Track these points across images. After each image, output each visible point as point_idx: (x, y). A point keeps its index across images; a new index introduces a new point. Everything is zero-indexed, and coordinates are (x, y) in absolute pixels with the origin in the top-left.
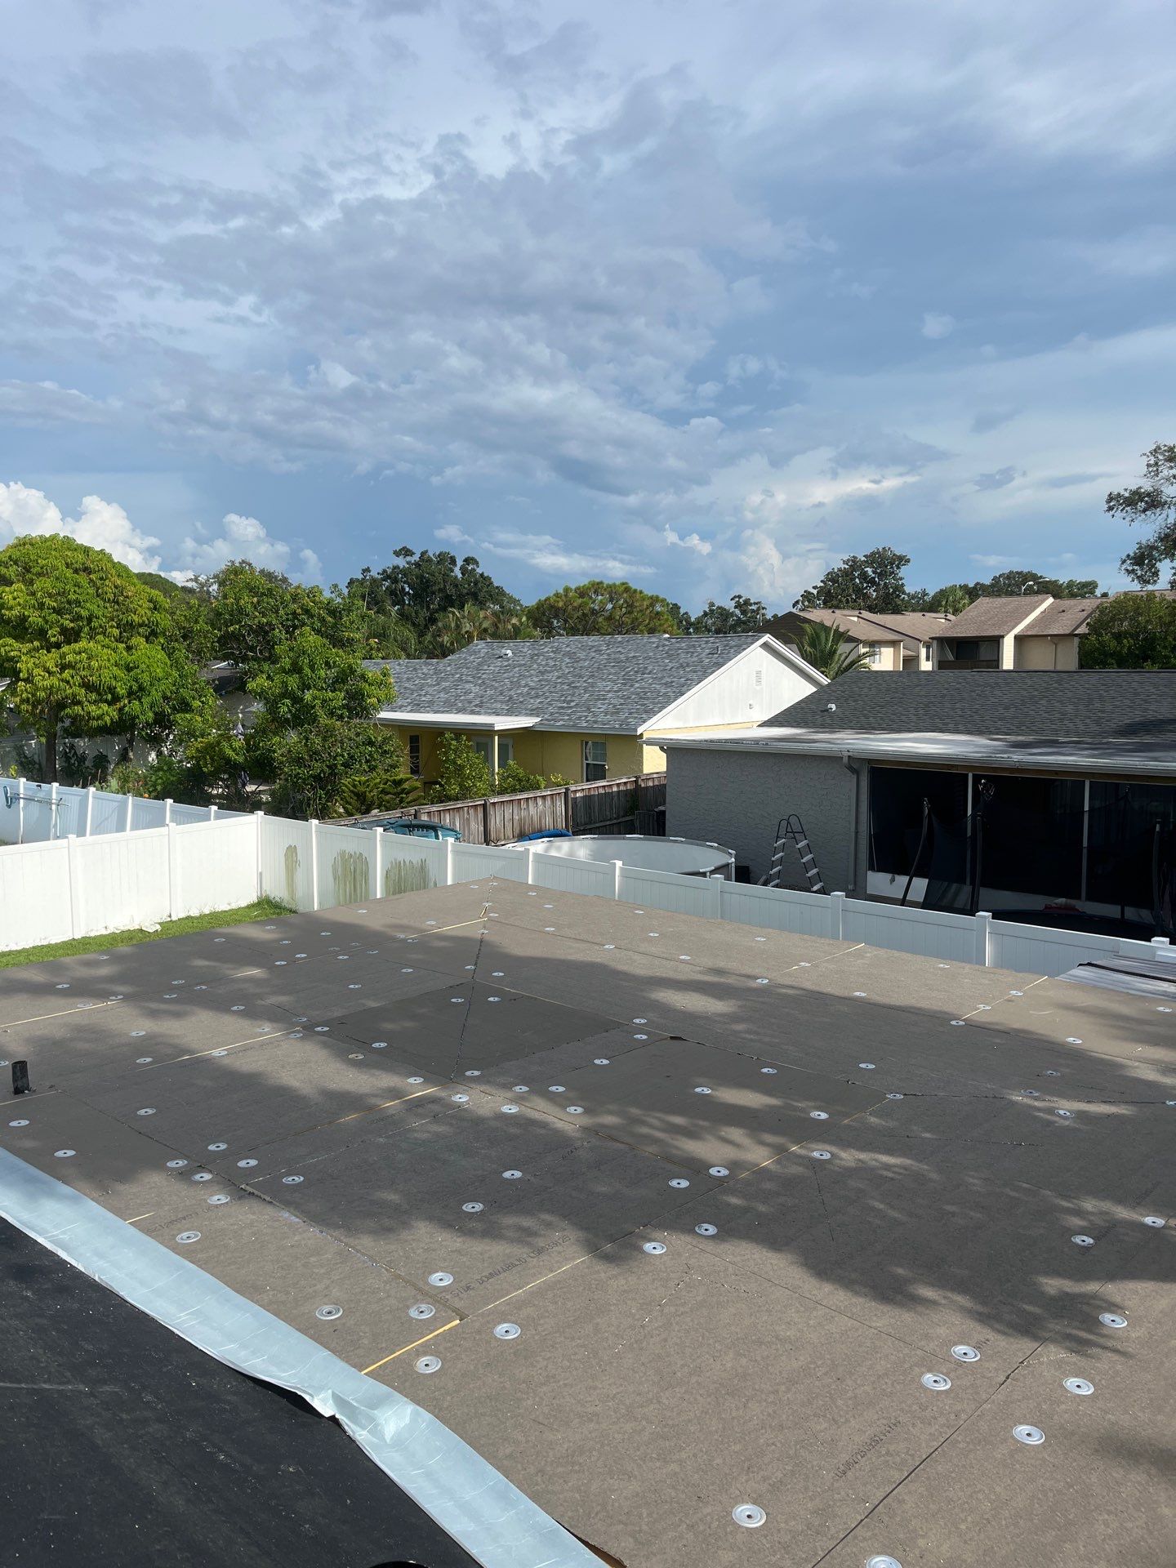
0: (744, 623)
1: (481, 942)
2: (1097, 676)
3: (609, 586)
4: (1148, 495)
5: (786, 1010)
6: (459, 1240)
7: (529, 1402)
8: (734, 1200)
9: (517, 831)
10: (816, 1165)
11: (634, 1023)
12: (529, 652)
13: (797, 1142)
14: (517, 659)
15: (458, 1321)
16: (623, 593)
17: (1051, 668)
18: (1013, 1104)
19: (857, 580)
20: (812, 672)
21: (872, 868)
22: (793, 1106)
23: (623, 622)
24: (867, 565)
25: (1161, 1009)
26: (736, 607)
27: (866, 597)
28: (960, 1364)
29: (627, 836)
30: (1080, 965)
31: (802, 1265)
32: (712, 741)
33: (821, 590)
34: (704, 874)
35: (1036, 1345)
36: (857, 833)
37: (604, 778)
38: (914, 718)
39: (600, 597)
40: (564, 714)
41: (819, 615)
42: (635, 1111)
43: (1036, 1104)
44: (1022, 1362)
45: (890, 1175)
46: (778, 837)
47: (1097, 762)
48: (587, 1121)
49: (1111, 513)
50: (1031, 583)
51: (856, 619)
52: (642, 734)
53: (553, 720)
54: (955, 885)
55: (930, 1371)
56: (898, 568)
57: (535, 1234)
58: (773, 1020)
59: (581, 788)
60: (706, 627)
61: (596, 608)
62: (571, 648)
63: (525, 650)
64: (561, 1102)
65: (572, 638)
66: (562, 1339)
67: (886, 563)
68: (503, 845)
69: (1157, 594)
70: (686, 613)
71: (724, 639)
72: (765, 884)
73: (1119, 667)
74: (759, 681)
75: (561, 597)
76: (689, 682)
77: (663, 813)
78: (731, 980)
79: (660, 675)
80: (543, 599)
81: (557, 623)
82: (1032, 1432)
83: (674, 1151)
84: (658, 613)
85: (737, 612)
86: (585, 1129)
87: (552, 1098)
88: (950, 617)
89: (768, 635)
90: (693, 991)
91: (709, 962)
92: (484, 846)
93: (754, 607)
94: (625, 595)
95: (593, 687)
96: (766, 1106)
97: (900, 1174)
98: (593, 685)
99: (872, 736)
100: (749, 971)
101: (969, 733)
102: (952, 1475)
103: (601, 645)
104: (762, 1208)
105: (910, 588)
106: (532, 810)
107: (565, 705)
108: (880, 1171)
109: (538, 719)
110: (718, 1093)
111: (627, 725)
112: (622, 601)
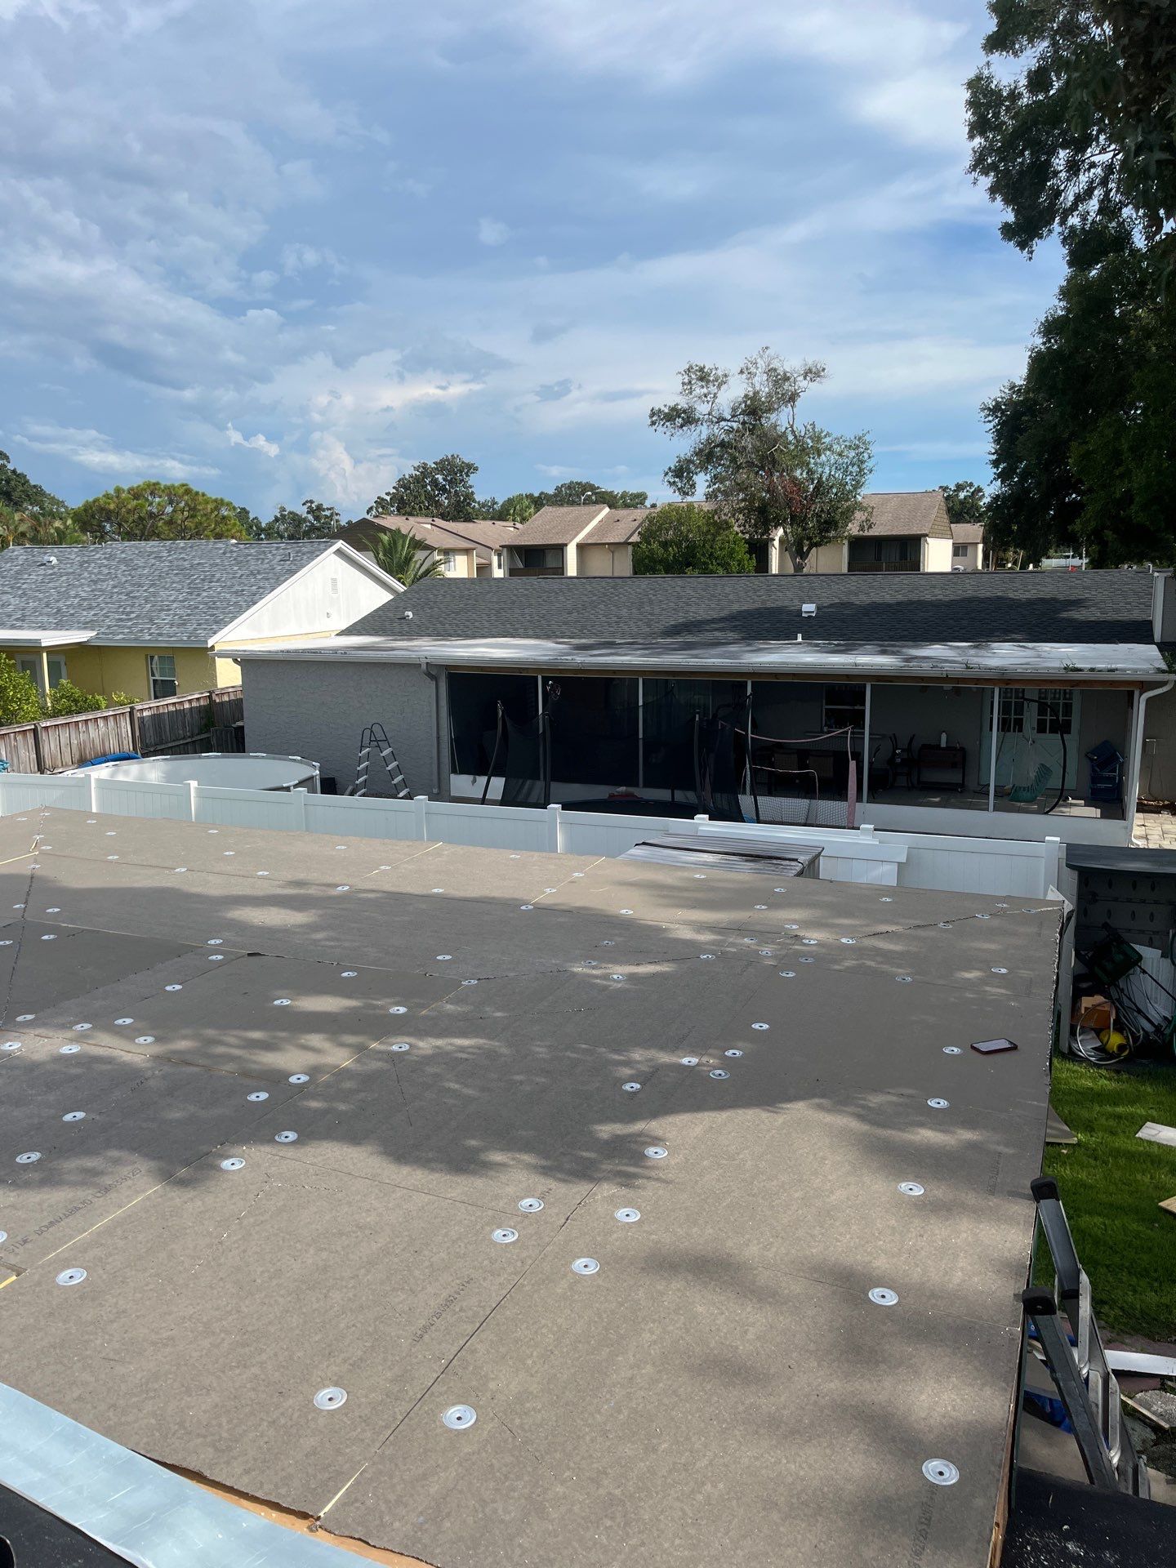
0: (318, 529)
1: (32, 878)
2: (646, 581)
3: (167, 487)
4: (684, 412)
5: (367, 914)
6: (12, 1194)
7: (98, 1342)
8: (315, 1104)
9: (77, 757)
10: (400, 1055)
11: (208, 945)
12: (78, 559)
13: (376, 1039)
14: (62, 566)
15: (14, 1278)
16: (182, 495)
17: (610, 575)
18: (574, 975)
19: (429, 487)
20: (388, 580)
21: (454, 771)
22: (374, 1005)
23: (185, 526)
24: (437, 472)
25: (697, 876)
26: (308, 513)
27: (438, 504)
28: (526, 1216)
29: (203, 755)
30: (637, 845)
31: (381, 1153)
32: (288, 652)
33: (394, 497)
34: (288, 789)
35: (591, 1186)
36: (438, 738)
37: (174, 694)
38: (487, 624)
39: (157, 500)
40: (124, 627)
41: (392, 522)
42: (211, 1032)
43: (594, 972)
44: (580, 1203)
45: (464, 1056)
46: (362, 746)
47: (648, 661)
48: (158, 1049)
49: (654, 427)
50: (589, 493)
51: (429, 526)
52: (213, 646)
53: (111, 633)
54: (531, 781)
55: (499, 1227)
56: (468, 476)
57: (102, 1173)
58: (353, 925)
59: (148, 707)
60: (278, 533)
61: (155, 510)
62: (127, 554)
63: (73, 557)
64: (128, 1034)
65: (127, 544)
66: (133, 1273)
67: (455, 470)
68: (60, 773)
69: (696, 505)
70: (256, 518)
71: (296, 545)
72: (352, 794)
73: (667, 573)
74: (335, 589)
75: (111, 498)
76: (261, 590)
77: (242, 727)
78: (312, 891)
79: (229, 583)
80: (91, 500)
81: (111, 527)
82: (589, 1264)
83: (254, 1066)
84: (224, 518)
85: (310, 517)
86: (156, 1058)
87: (120, 1032)
88: (518, 525)
89: (341, 541)
90: (273, 905)
91: (290, 876)
92: (38, 774)
93: (328, 513)
94: (186, 497)
95: (154, 596)
96: (346, 1008)
97: (474, 1054)
98: (154, 595)
99: (448, 643)
100: (329, 880)
101: (537, 637)
102: (519, 1316)
103: (160, 551)
104: (342, 1107)
105: (480, 497)
106: (93, 732)
107: (124, 617)
108: (456, 1055)
109: (93, 634)
110: (297, 1003)
111: (196, 637)
112: (182, 505)
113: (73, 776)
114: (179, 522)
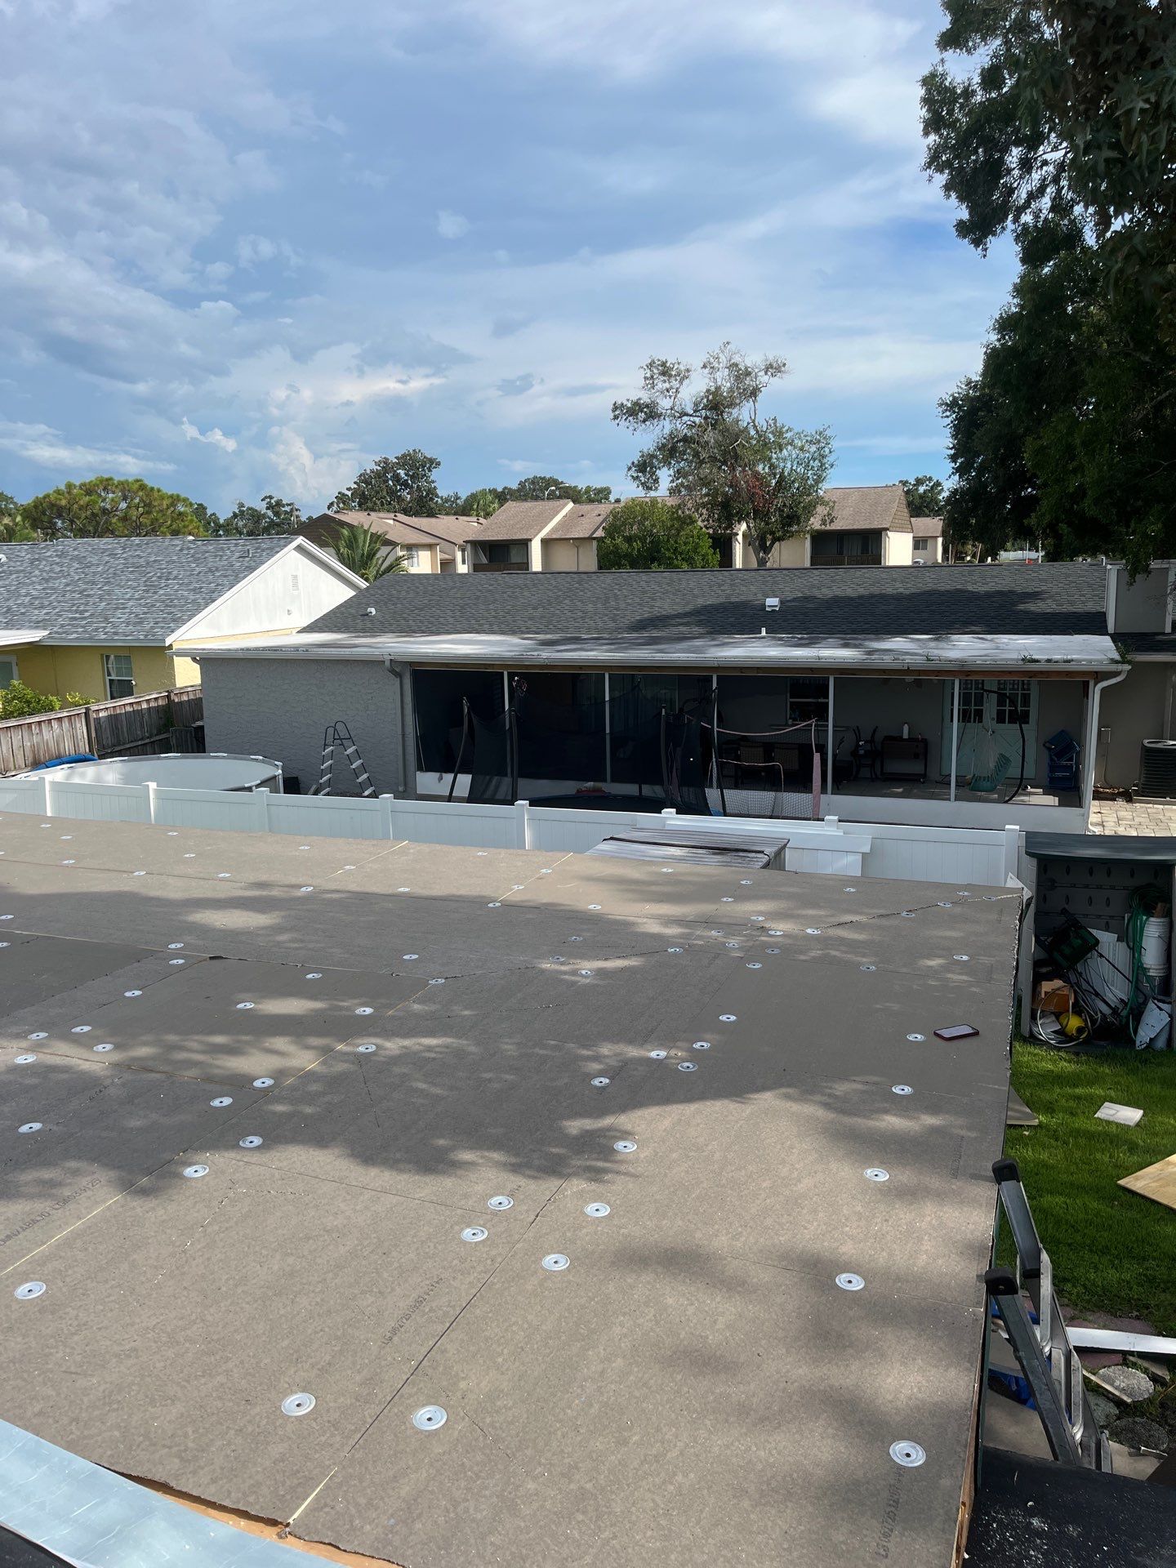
0: (278, 525)
2: (611, 576)
3: (121, 483)
4: (647, 406)
5: (331, 914)
7: (59, 1355)
8: (280, 1108)
9: (30, 760)
10: (362, 1059)
11: (169, 949)
12: (29, 556)
13: (342, 1040)
14: (12, 564)
16: (138, 491)
17: (575, 570)
18: (543, 971)
19: (390, 482)
20: (350, 576)
21: (420, 769)
22: (340, 1006)
23: (140, 523)
24: (398, 467)
25: (665, 870)
26: (268, 508)
27: (400, 499)
28: (495, 1214)
29: (162, 755)
30: (605, 840)
31: (350, 1156)
32: (248, 649)
33: (355, 492)
34: (249, 789)
35: (561, 1182)
36: (403, 735)
37: (131, 694)
38: (451, 620)
39: (111, 495)
40: (77, 626)
41: (354, 517)
42: (172, 1038)
43: (563, 968)
44: (550, 1200)
45: (433, 1055)
46: (325, 745)
47: (614, 656)
48: (117, 1057)
49: (617, 421)
50: (553, 488)
51: (391, 522)
52: (171, 645)
53: (64, 633)
54: (496, 778)
55: (469, 1226)
56: (430, 471)
57: (60, 1184)
58: (318, 926)
59: (105, 707)
60: (237, 529)
61: (108, 507)
62: (79, 551)
63: (24, 554)
64: (86, 1042)
65: (79, 541)
66: (94, 1284)
67: (417, 466)
68: (13, 776)
69: (659, 500)
70: (214, 514)
71: (254, 542)
72: (316, 793)
73: (632, 568)
74: (295, 586)
75: (63, 494)
76: (220, 587)
77: (202, 728)
78: (275, 893)
79: (186, 581)
80: (41, 496)
81: (63, 523)
82: (559, 1260)
83: (216, 1071)
84: (180, 514)
85: (270, 513)
86: (116, 1065)
87: (77, 1040)
88: (482, 520)
89: (301, 537)
90: (235, 908)
91: (252, 877)
93: (287, 509)
94: (141, 493)
95: (109, 595)
96: (312, 1010)
97: (441, 1053)
98: (109, 593)
99: (412, 639)
100: (294, 881)
101: (503, 633)
102: (490, 1315)
103: (116, 548)
104: (308, 1110)
105: (443, 492)
106: (47, 734)
107: (77, 615)
108: (423, 1054)
109: (46, 633)
110: (260, 1006)
111: (153, 636)
112: (137, 500)
113: (27, 779)
114: (134, 518)
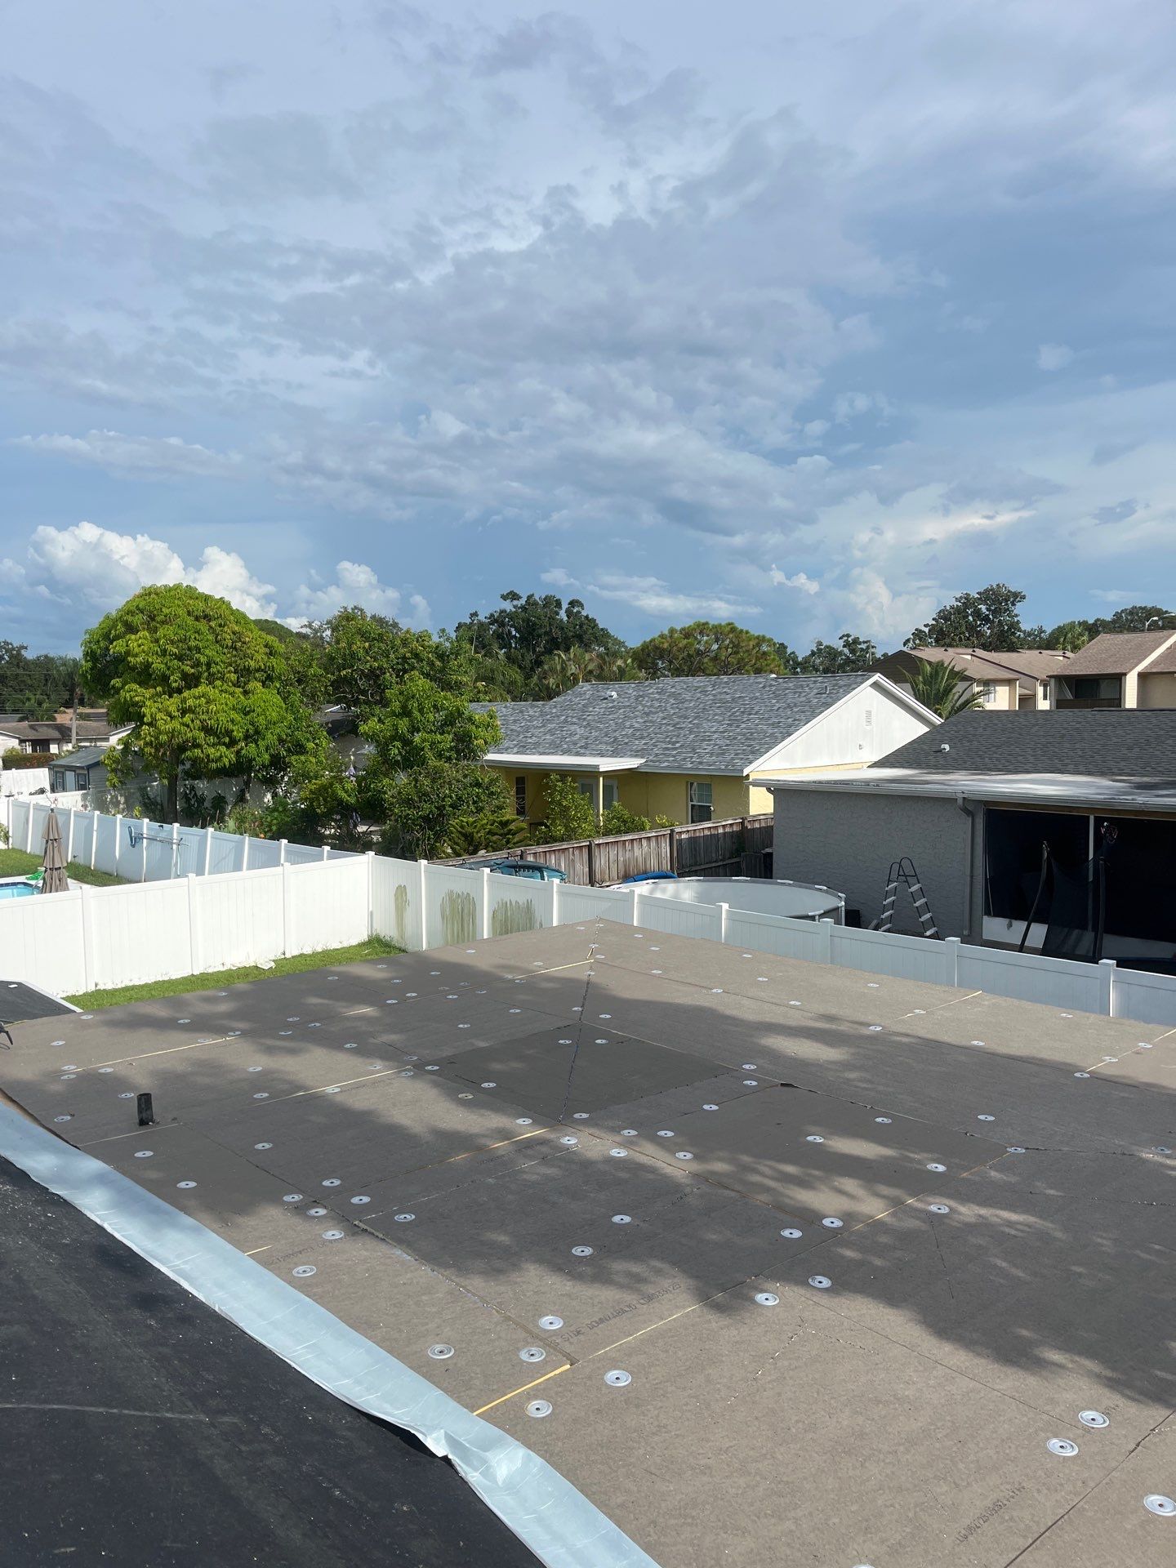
0: (853, 662)
1: (588, 983)
3: (715, 627)
5: (901, 1058)
6: (569, 1283)
7: (641, 1451)
8: (849, 1253)
9: (622, 873)
10: (934, 1219)
11: (744, 1069)
12: (634, 693)
13: (913, 1195)
14: (621, 700)
15: (568, 1366)
16: (730, 635)
18: (1144, 1161)
19: (970, 618)
20: (924, 712)
21: (988, 913)
22: (909, 1157)
23: (729, 662)
24: (980, 602)
26: (844, 646)
27: (980, 634)
28: (1088, 1430)
29: (733, 878)
31: (920, 1322)
32: (820, 782)
33: (932, 629)
34: (813, 918)
35: (1168, 1412)
36: (972, 877)
37: (709, 819)
38: (1031, 759)
39: (705, 638)
40: (669, 755)
41: (931, 654)
42: (746, 1159)
43: (1168, 1162)
44: (1153, 1430)
45: (1013, 1232)
46: (889, 880)
48: (696, 1167)
50: (1155, 618)
51: (969, 657)
52: (748, 775)
53: (658, 761)
54: (1077, 931)
55: (1056, 1436)
56: (1013, 605)
57: (644, 1280)
58: (888, 1069)
59: (686, 830)
60: (813, 666)
61: (702, 648)
62: (676, 689)
63: (631, 691)
64: (669, 1147)
65: (677, 679)
66: (674, 1388)
67: (1000, 600)
68: (608, 886)
70: (793, 653)
71: (831, 678)
72: (876, 929)
74: (869, 722)
75: (666, 639)
76: (797, 722)
77: (770, 855)
78: (843, 1027)
79: (766, 716)
80: (648, 640)
81: (662, 664)
82: (1164, 1503)
83: (787, 1201)
84: (764, 653)
85: (846, 651)
86: (695, 1176)
87: (662, 1143)
88: (1069, 654)
89: (879, 674)
90: (804, 1037)
91: (821, 1009)
92: (589, 887)
93: (864, 646)
94: (731, 636)
96: (881, 1156)
97: (1022, 1231)
98: (698, 726)
99: (987, 777)
100: (862, 1019)
101: (1089, 774)
102: (1080, 1544)
103: (706, 686)
104: (878, 1262)
105: (1026, 626)
106: (637, 852)
107: (670, 746)
108: (1002, 1229)
109: (643, 761)
110: (830, 1143)
111: (733, 766)
112: (727, 642)
113: (618, 890)
114: (723, 658)
